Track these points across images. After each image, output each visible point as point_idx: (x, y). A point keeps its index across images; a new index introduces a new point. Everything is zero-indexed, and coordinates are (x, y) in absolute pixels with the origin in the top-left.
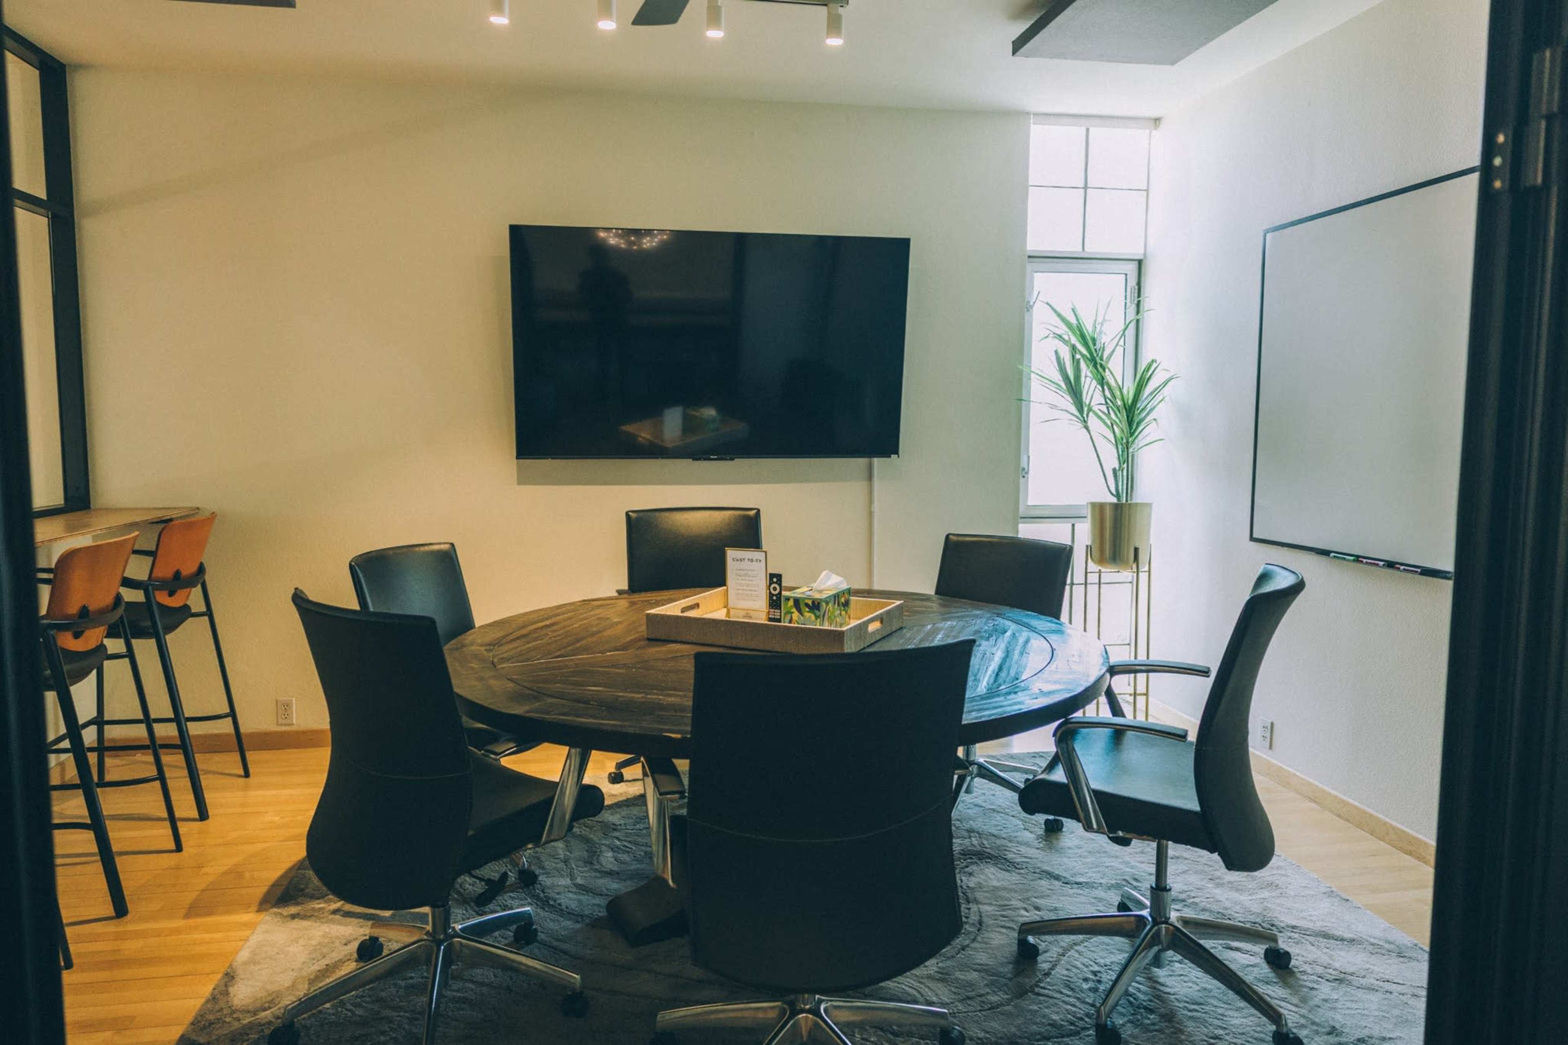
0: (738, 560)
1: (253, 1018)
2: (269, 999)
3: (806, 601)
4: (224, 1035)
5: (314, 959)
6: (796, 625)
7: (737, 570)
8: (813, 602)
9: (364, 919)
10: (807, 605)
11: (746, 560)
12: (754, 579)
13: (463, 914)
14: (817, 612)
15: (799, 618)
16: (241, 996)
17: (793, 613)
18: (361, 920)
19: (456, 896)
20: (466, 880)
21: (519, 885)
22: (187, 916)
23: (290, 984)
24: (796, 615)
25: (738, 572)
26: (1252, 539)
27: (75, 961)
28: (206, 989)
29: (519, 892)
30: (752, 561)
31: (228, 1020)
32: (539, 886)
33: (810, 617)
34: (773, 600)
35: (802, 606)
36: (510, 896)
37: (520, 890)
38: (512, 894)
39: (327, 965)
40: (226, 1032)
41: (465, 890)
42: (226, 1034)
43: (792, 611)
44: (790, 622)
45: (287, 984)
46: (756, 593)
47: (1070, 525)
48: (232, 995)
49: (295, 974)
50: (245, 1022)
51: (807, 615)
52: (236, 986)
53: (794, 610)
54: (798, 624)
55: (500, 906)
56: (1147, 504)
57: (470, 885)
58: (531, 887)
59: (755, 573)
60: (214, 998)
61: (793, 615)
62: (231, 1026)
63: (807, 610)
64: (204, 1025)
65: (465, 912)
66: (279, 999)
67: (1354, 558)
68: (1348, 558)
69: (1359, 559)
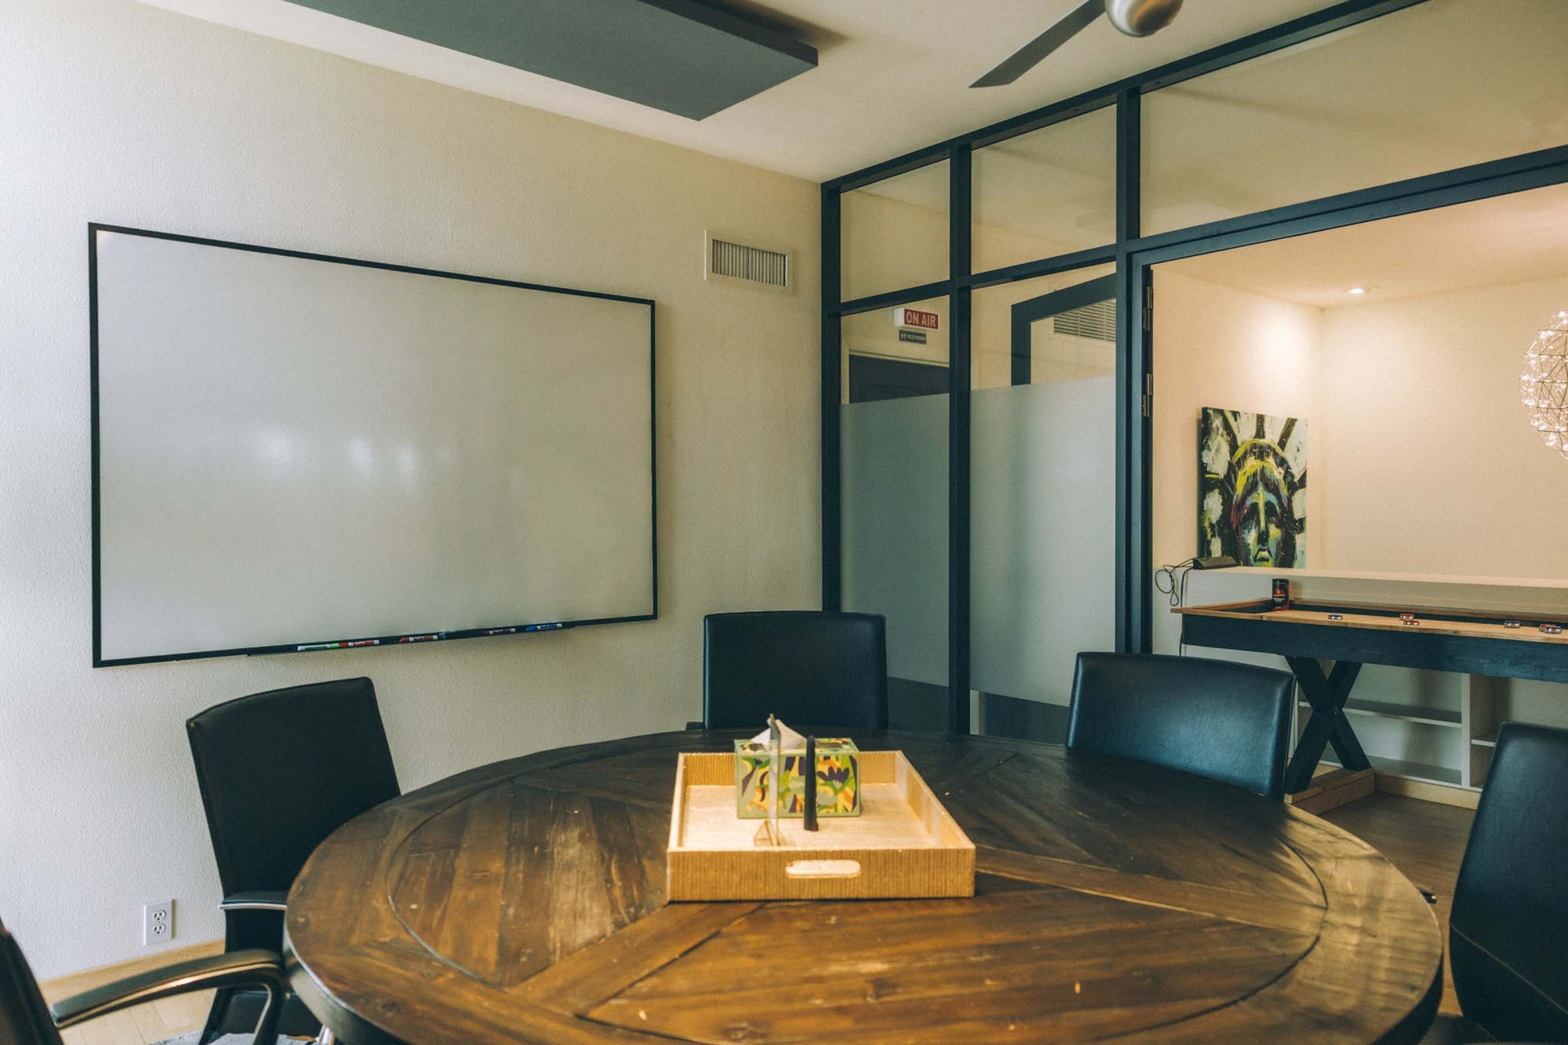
26: (98, 662)
67: (337, 645)
68: (328, 646)
69: (344, 644)
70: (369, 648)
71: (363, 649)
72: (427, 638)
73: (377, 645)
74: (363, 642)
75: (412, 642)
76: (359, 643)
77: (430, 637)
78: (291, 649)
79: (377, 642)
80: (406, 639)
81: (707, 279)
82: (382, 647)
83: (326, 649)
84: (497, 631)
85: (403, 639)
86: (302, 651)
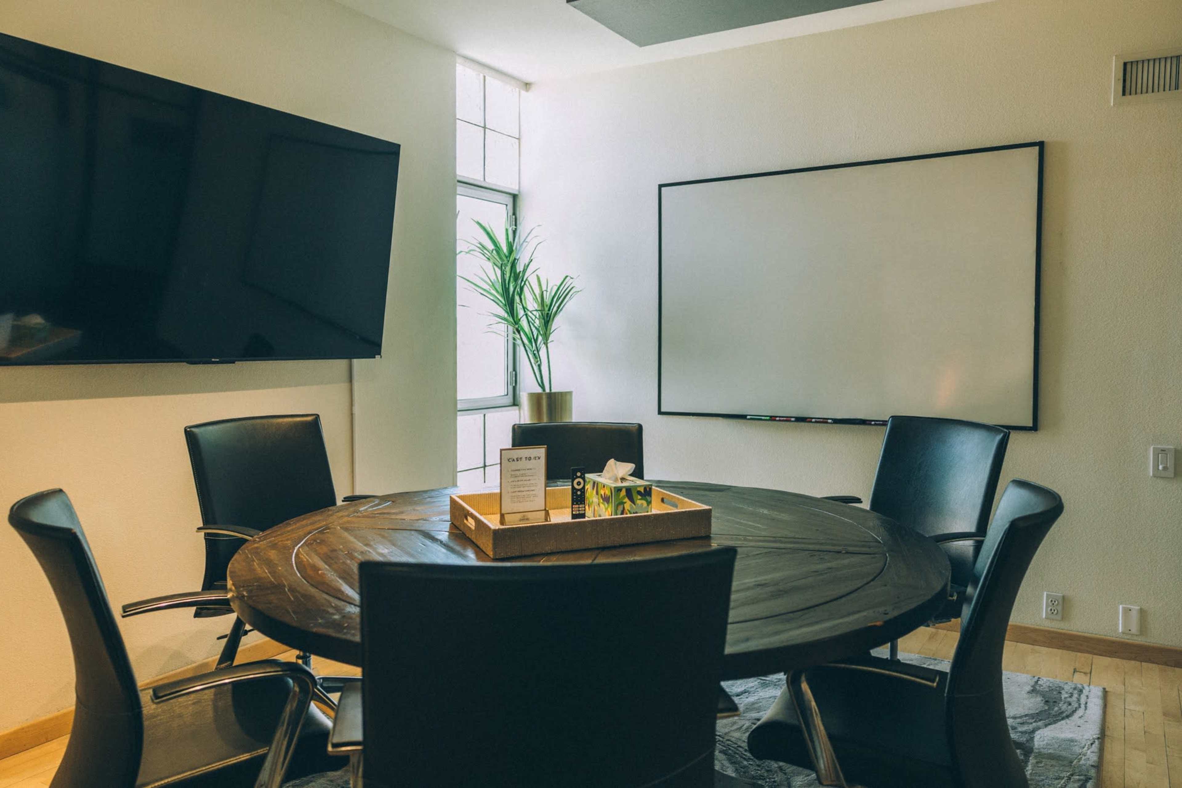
0: (514, 460)
3: (639, 489)
6: (629, 515)
7: (512, 471)
8: (645, 489)
10: (639, 493)
11: (524, 459)
12: (531, 478)
14: (648, 498)
15: (632, 507)
17: (625, 503)
24: (628, 505)
25: (513, 473)
26: (660, 413)
30: (530, 459)
33: (642, 504)
34: (577, 495)
35: (634, 494)
43: (624, 501)
44: (622, 513)
46: (534, 493)
47: (482, 415)
51: (639, 502)
53: (626, 500)
54: (631, 513)
56: (568, 392)
59: (533, 471)
61: (625, 505)
63: (639, 497)
67: (768, 418)
68: (763, 418)
69: (773, 418)
70: (788, 423)
71: (784, 423)
72: (824, 421)
73: (793, 421)
74: (785, 419)
75: (813, 422)
76: (782, 419)
77: (826, 420)
78: (743, 417)
79: (793, 419)
80: (810, 420)
81: (1114, 105)
82: (796, 423)
83: (761, 419)
84: (877, 423)
85: (808, 420)
86: (749, 419)
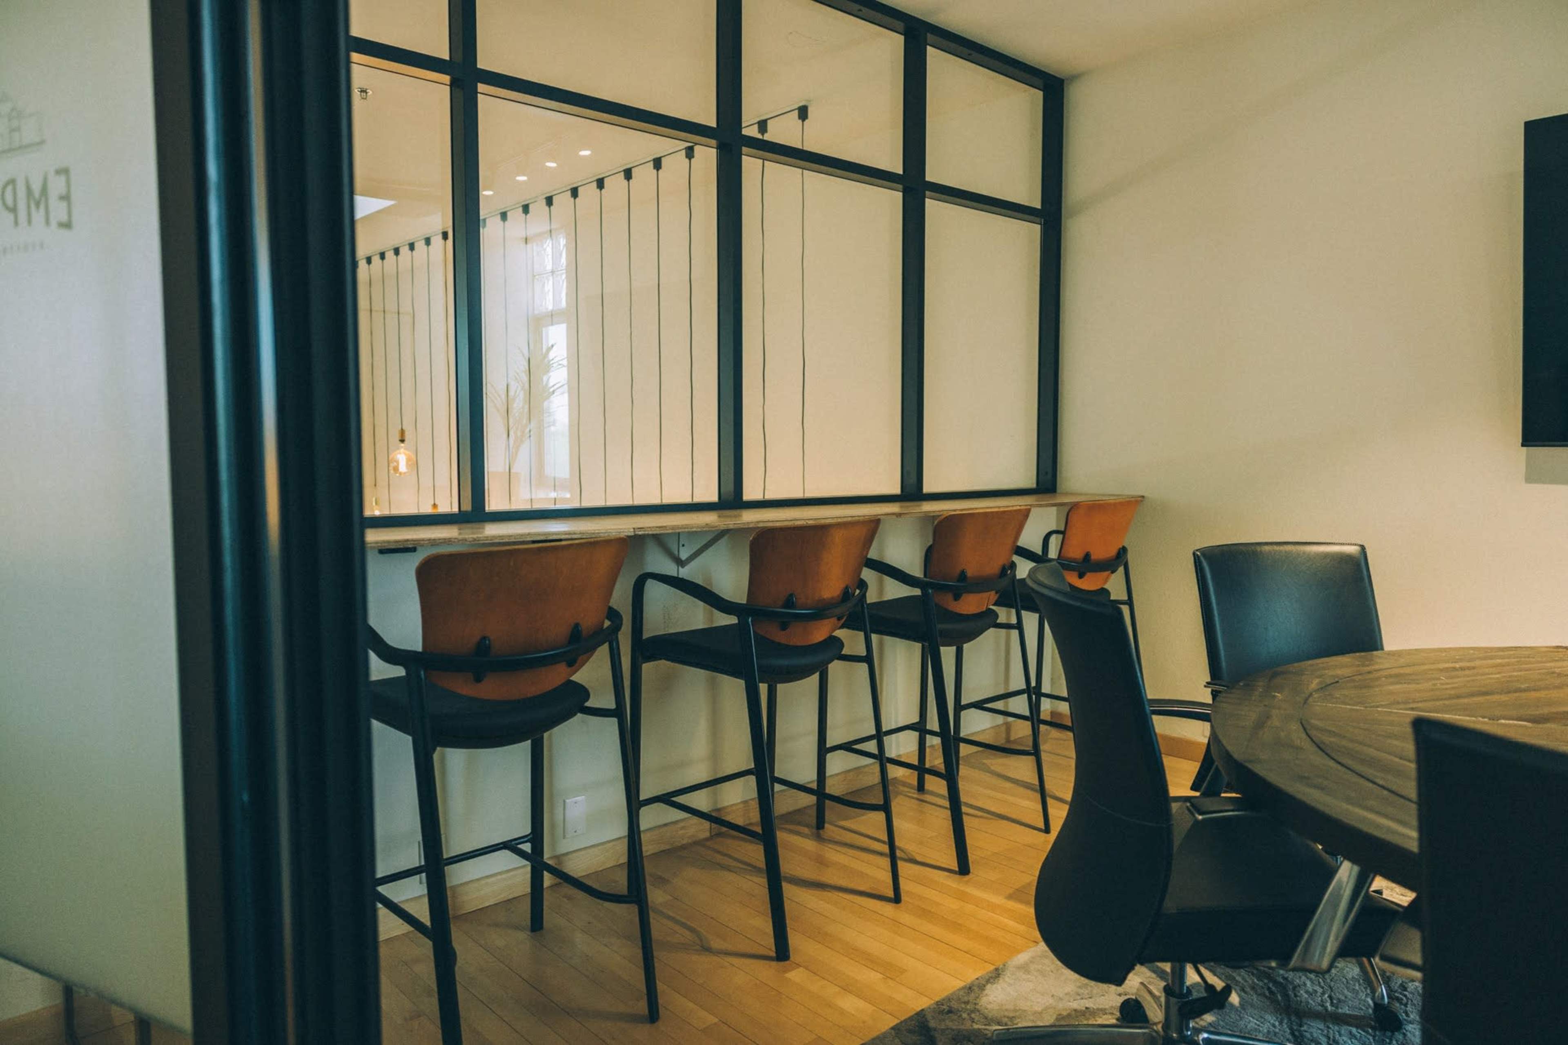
1: (983, 1027)
2: (1011, 1015)
4: (951, 1029)
5: (1079, 995)
9: (1158, 976)
13: (1274, 1026)
16: (991, 998)
18: (1154, 975)
19: (1280, 998)
20: (1305, 984)
21: (1373, 1023)
22: (1010, 897)
23: (1040, 1009)
27: (904, 897)
28: (972, 975)
29: (1367, 1032)
31: (965, 1015)
32: (1401, 1037)
36: (1351, 1032)
37: (1370, 1031)
38: (1354, 1030)
39: (1087, 1008)
40: (954, 1027)
41: (1296, 996)
42: (953, 1030)
45: (1038, 1008)
48: (986, 992)
49: (1051, 1001)
50: (976, 1026)
52: (995, 986)
55: (1329, 1038)
57: (1307, 992)
58: (1389, 1034)
60: (970, 988)
62: (962, 1024)
64: (944, 1010)
65: (1277, 1024)
66: (1019, 1020)
